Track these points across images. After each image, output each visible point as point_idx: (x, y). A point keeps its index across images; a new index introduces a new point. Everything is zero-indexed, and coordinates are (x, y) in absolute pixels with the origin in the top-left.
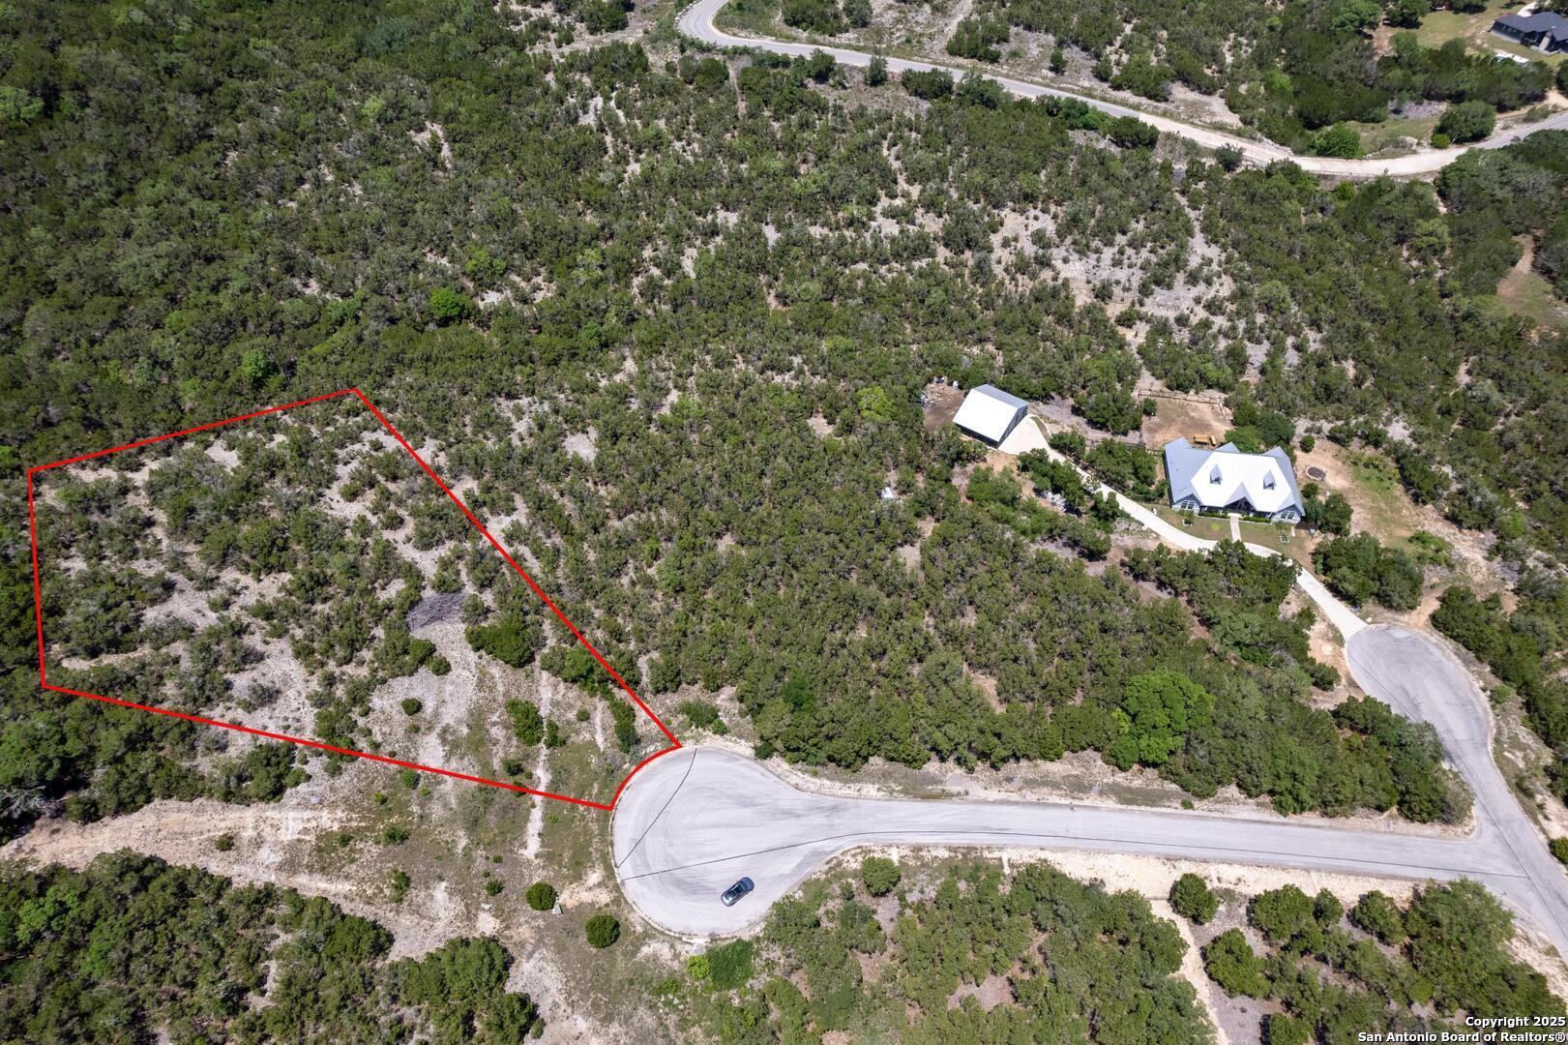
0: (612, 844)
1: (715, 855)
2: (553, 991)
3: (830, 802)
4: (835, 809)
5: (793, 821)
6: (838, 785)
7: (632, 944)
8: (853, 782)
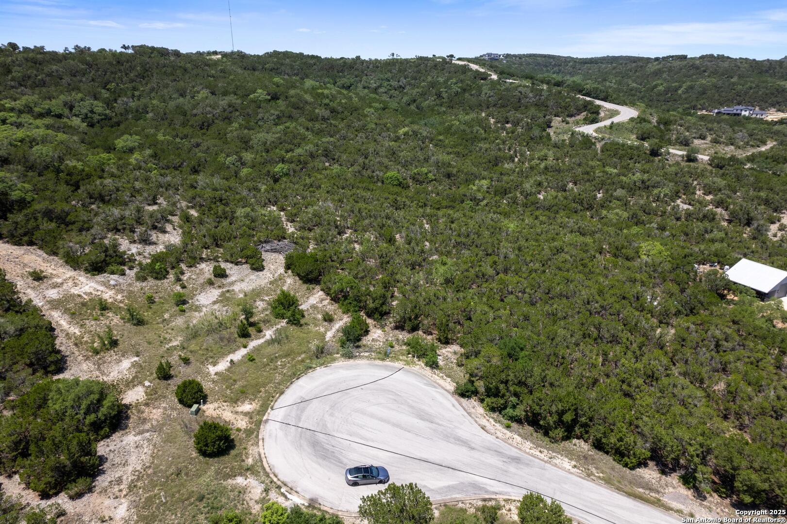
0: (282, 393)
1: (367, 440)
2: (130, 469)
3: (514, 452)
4: (516, 460)
5: (464, 450)
6: (528, 444)
7: (232, 469)
8: (548, 449)
